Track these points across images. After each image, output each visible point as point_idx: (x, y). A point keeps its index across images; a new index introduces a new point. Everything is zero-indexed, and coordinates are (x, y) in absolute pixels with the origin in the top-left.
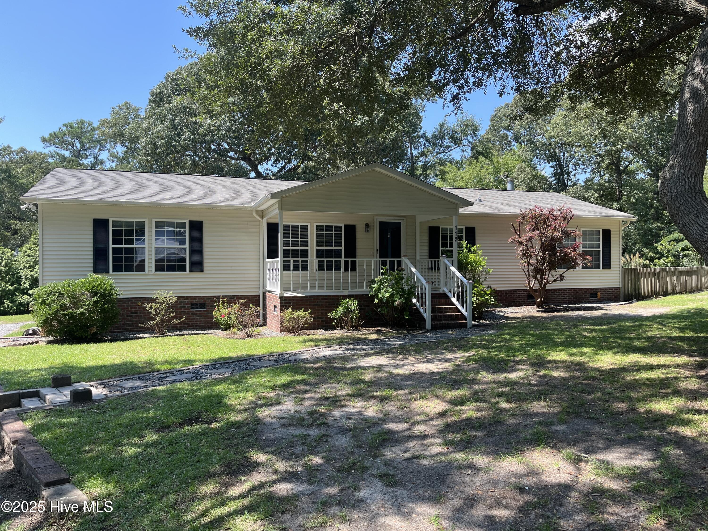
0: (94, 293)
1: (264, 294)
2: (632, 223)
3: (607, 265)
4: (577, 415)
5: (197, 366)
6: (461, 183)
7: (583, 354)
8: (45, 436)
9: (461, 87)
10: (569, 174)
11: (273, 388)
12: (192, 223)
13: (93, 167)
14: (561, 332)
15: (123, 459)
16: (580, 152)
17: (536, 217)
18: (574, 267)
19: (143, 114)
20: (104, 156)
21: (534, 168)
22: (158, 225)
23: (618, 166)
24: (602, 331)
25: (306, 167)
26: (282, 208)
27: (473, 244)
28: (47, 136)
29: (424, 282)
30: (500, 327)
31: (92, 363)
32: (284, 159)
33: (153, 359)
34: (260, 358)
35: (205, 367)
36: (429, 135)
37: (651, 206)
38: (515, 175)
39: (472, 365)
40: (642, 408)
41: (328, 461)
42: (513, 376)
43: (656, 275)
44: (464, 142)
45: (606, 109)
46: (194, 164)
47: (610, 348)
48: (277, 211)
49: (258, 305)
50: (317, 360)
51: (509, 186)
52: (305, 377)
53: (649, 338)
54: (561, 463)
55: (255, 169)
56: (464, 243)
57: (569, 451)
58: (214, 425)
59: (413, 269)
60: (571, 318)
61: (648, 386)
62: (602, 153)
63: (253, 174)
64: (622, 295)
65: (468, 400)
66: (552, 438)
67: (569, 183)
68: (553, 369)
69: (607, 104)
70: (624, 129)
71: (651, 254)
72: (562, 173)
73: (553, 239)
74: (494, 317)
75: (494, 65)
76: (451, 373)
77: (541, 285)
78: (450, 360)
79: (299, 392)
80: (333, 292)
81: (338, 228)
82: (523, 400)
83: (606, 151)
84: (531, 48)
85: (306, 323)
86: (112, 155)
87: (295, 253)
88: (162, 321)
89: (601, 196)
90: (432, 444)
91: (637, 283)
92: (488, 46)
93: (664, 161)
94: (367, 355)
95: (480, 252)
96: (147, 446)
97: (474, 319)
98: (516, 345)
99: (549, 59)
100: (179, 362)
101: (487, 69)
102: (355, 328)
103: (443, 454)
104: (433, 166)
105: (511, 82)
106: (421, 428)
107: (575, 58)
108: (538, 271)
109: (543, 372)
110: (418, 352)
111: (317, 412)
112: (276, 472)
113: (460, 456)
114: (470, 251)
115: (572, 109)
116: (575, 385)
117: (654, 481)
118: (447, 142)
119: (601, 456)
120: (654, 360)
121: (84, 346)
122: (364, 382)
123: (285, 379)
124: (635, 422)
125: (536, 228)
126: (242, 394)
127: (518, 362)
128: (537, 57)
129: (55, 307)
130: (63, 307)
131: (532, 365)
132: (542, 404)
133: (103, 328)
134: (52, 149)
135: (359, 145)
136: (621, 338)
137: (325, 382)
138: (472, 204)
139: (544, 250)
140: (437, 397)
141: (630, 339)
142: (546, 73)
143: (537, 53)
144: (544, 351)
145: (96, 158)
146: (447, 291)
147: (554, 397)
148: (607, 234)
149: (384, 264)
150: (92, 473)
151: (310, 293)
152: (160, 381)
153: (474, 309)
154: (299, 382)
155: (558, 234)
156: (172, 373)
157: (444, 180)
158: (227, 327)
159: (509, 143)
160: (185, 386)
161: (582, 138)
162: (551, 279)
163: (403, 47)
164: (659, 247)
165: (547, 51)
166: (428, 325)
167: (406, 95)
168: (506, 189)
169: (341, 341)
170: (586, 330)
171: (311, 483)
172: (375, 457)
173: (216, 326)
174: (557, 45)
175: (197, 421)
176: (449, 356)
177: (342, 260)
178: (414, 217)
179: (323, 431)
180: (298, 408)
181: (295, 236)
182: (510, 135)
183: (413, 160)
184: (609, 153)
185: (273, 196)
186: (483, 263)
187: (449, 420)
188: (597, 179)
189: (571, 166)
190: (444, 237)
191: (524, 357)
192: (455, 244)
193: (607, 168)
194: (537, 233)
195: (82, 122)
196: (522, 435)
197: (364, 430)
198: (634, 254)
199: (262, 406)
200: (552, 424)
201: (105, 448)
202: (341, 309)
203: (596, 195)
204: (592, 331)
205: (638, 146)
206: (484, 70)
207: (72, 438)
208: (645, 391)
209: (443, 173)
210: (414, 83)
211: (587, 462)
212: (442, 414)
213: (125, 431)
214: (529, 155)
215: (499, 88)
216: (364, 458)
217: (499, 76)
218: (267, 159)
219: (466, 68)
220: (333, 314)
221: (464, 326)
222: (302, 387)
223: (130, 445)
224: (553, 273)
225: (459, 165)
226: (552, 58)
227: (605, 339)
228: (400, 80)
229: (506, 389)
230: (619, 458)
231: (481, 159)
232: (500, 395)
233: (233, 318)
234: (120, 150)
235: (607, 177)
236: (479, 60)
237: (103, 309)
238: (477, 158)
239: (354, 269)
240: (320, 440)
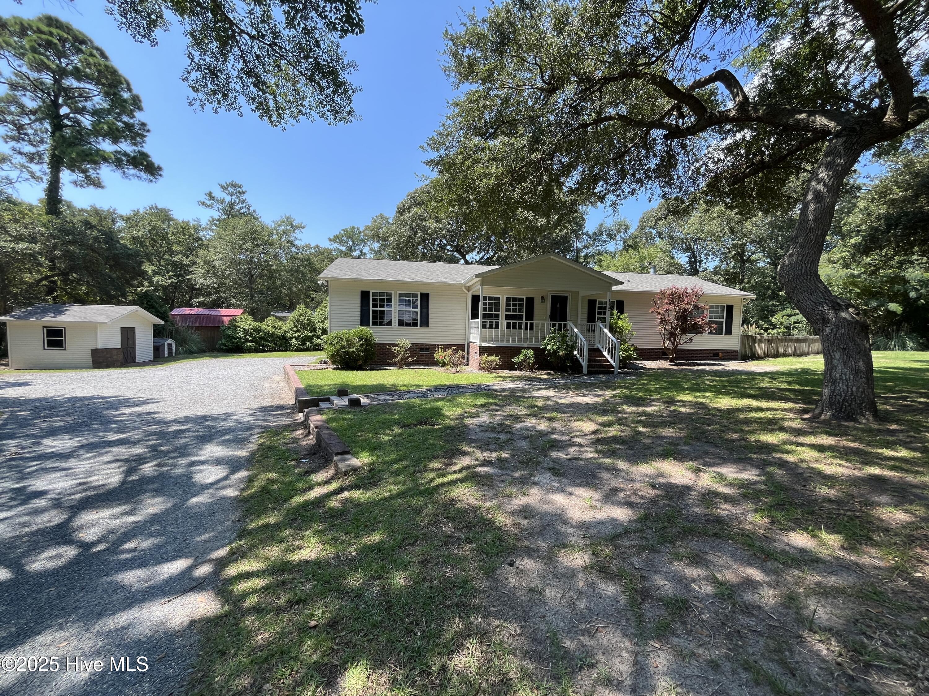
0: (361, 339)
1: (468, 344)
2: (752, 300)
3: (729, 332)
4: (699, 440)
5: (424, 389)
6: (613, 269)
7: (705, 397)
8: (334, 424)
9: (619, 196)
10: (700, 262)
11: (475, 406)
12: (422, 294)
13: (359, 257)
14: (688, 380)
15: (381, 443)
16: (711, 245)
17: (672, 294)
18: (701, 333)
19: (391, 221)
20: (366, 250)
21: (672, 258)
22: (401, 295)
23: (742, 257)
24: (722, 381)
25: (499, 257)
26: (483, 284)
27: (622, 313)
28: (332, 237)
29: (583, 339)
30: (640, 375)
31: (360, 383)
32: (484, 250)
33: (397, 383)
34: (465, 387)
35: (428, 390)
36: (591, 233)
37: (769, 288)
38: (656, 262)
39: (617, 400)
40: (752, 438)
41: (512, 456)
42: (649, 409)
43: (770, 341)
44: (618, 238)
45: (735, 211)
46: (424, 255)
47: (728, 394)
48: (479, 287)
49: (463, 350)
50: (504, 390)
51: (652, 271)
52: (496, 401)
53: (761, 388)
54: (684, 472)
55: (464, 257)
56: (615, 312)
57: (690, 463)
58: (436, 427)
59: (576, 330)
60: (697, 371)
61: (758, 423)
62: (730, 246)
63: (462, 261)
64: (739, 355)
65: (614, 424)
66: (678, 454)
67: (701, 269)
68: (680, 406)
69: (736, 207)
70: (749, 227)
71: (766, 326)
72: (695, 262)
73: (685, 310)
74: (636, 367)
75: (645, 178)
76: (602, 404)
77: (673, 344)
78: (600, 396)
79: (492, 410)
80: (516, 344)
81: (521, 300)
82: (656, 427)
83: (733, 244)
84: (676, 164)
85: (496, 364)
86: (371, 249)
87: (490, 316)
88: (402, 359)
89: (726, 280)
90: (586, 451)
91: (753, 347)
92: (641, 164)
93: (782, 252)
94: (540, 389)
95: (627, 320)
96: (395, 436)
97: (620, 368)
98: (652, 388)
99: (690, 173)
100: (412, 386)
101: (639, 181)
102: (531, 370)
103: (594, 458)
104: (593, 256)
105: (659, 191)
106: (579, 440)
107: (711, 171)
108: (672, 335)
109: (672, 408)
110: (576, 389)
111: (504, 424)
112: (477, 460)
113: (607, 461)
114: (619, 318)
115: (706, 211)
116: (699, 418)
117: (760, 491)
118: (604, 237)
119: (716, 469)
120: (763, 404)
121: (355, 372)
122: (537, 407)
123: (482, 401)
124: (745, 447)
125: (672, 302)
126: (454, 409)
127: (654, 400)
128: (681, 171)
129: (339, 347)
130: (343, 347)
131: (664, 403)
132: (671, 430)
133: (366, 362)
134: (335, 245)
135: (538, 240)
136: (737, 387)
137: (509, 405)
138: (623, 283)
139: (677, 319)
140: (591, 420)
141: (745, 388)
142: (687, 183)
143: (681, 168)
144: (675, 393)
145: (361, 251)
146: (600, 347)
147: (681, 426)
148: (730, 309)
149: (554, 325)
150: (363, 449)
151: (500, 344)
152: (401, 397)
153: (620, 361)
154: (492, 404)
155: (690, 307)
156: (408, 392)
157: (601, 266)
158: (444, 365)
159: (652, 239)
160: (417, 401)
161: (713, 234)
162: (682, 341)
163: (575, 168)
164: (773, 320)
165: (689, 167)
166: (585, 371)
167: (574, 203)
168: (649, 273)
169: (521, 379)
170: (708, 380)
171: (501, 469)
172: (546, 456)
173: (436, 364)
174: (697, 161)
175: (426, 423)
176: (600, 393)
177: (524, 322)
178: (577, 292)
179: (509, 436)
180: (492, 420)
181: (491, 304)
182: (654, 232)
183: (578, 251)
184: (735, 246)
185: (477, 276)
186: (629, 327)
187: (600, 436)
188: (724, 266)
189: (702, 256)
190: (600, 308)
191: (658, 397)
192: (608, 313)
193: (733, 257)
194: (672, 306)
195: (353, 228)
196: (655, 451)
197: (538, 438)
198: (752, 325)
199: (467, 417)
200: (678, 444)
201: (370, 435)
202: (521, 357)
203: (722, 279)
204: (714, 380)
205: (761, 240)
206: (637, 182)
207: (350, 427)
208: (755, 426)
209: (601, 261)
210: (583, 194)
211: (705, 472)
212: (595, 432)
213: (382, 426)
214: (669, 248)
215: (649, 195)
216: (538, 456)
217: (649, 186)
218: (472, 250)
219: (623, 182)
220: (515, 360)
221: (612, 372)
222: (494, 407)
223: (385, 434)
224: (684, 337)
225: (613, 255)
226: (693, 172)
227: (724, 387)
228: (571, 192)
229: (643, 418)
230: (731, 472)
231: (631, 251)
232: (639, 422)
233: (448, 359)
234: (376, 246)
235: (732, 265)
236: (634, 175)
237: (366, 349)
238: (627, 250)
239: (531, 329)
240: (506, 442)
